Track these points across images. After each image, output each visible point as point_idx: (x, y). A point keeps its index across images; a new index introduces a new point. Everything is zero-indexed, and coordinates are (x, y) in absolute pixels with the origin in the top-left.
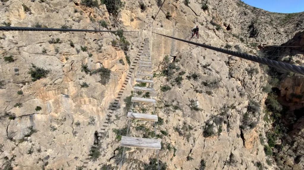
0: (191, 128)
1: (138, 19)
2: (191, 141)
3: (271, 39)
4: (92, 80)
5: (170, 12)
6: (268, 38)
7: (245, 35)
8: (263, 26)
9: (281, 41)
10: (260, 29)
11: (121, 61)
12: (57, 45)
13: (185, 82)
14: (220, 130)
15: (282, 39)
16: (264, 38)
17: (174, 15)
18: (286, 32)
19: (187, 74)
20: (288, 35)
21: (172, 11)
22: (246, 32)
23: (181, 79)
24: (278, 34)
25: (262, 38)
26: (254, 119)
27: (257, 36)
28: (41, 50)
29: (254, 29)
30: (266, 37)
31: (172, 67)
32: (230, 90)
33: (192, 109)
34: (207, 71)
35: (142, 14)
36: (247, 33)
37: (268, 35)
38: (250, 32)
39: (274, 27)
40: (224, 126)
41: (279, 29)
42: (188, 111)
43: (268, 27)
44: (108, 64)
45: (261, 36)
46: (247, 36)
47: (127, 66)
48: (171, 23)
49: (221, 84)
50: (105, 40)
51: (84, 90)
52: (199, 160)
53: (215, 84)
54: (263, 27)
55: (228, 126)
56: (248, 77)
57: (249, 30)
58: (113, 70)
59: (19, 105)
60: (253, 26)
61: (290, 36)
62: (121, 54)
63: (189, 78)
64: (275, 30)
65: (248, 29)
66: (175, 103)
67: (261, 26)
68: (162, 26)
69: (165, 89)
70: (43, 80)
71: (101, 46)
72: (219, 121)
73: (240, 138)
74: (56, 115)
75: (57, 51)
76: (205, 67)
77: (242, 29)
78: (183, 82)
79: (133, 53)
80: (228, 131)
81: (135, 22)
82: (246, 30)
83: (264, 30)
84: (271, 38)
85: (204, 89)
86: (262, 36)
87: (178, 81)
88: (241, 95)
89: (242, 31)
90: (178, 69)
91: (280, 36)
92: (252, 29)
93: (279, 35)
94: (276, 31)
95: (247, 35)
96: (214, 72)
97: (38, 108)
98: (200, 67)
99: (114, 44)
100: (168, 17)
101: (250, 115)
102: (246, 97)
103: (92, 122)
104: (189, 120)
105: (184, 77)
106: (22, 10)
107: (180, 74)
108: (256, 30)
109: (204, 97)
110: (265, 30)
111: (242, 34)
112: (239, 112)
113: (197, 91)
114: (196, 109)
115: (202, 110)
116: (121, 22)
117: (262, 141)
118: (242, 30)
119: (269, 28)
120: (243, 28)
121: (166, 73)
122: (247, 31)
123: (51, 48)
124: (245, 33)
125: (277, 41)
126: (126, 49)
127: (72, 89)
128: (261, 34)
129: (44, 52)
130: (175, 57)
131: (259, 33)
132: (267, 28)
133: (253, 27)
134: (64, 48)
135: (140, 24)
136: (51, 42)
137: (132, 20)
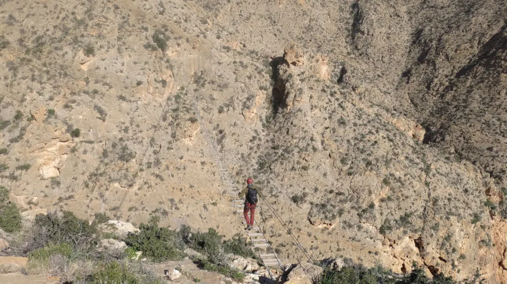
0: (211, 109)
1: (176, 51)
2: (211, 114)
3: (383, 26)
4: (160, 85)
5: (195, 44)
6: (379, 25)
7: (345, 21)
8: (371, 4)
9: (399, 28)
10: (367, 9)
11: (170, 76)
12: (144, 71)
13: (207, 85)
14: (228, 110)
15: (401, 26)
16: (372, 25)
17: (197, 45)
18: (409, 13)
19: (208, 81)
20: (411, 18)
21: (196, 43)
22: (348, 16)
23: (205, 84)
24: (396, 17)
25: (369, 26)
26: (250, 104)
27: (362, 23)
28: (137, 73)
29: (359, 10)
30: (375, 24)
31: (200, 78)
32: (236, 89)
33: (211, 99)
34: (220, 78)
35: (178, 48)
36: (350, 18)
37: (379, 19)
38: (353, 15)
39: (391, 5)
40: (231, 108)
41: (397, 9)
42: (209, 100)
43: (379, 5)
44: (165, 77)
45: (367, 23)
46: (349, 23)
47: (173, 79)
48: (196, 51)
49: (230, 85)
50: (163, 66)
51: (157, 90)
52: (216, 124)
53: (226, 86)
54: (372, 6)
55: (234, 108)
56: (247, 80)
57: (352, 12)
58: (167, 80)
59: (133, 96)
60: (358, 4)
61: (414, 19)
62: (170, 72)
63: (209, 83)
64: (392, 10)
65: (351, 9)
66: (201, 97)
67: (369, 4)
68: (190, 54)
69: (196, 90)
70: (142, 86)
71: (162, 69)
72: (227, 106)
73: (241, 115)
74: (146, 102)
75: (144, 73)
76: (220, 76)
77: (341, 10)
78: (205, 86)
79: (175, 71)
80: (234, 111)
81: (175, 53)
82: (348, 11)
83: (373, 12)
84: (383, 24)
85: (219, 89)
86: (369, 22)
87: (203, 85)
88: (243, 92)
89: (341, 15)
90: (203, 79)
91: (399, 21)
92: (356, 10)
93: (397, 19)
94: (394, 12)
95: (350, 21)
96: (225, 79)
97: (140, 98)
98: (216, 77)
99: (167, 67)
100: (194, 48)
101: (248, 103)
102: (246, 93)
103: (161, 106)
104: (210, 105)
105: (206, 83)
106: (128, 56)
107: (204, 81)
108: (361, 12)
109: (218, 93)
110: (375, 11)
111: (341, 19)
112: (240, 101)
113: (214, 90)
114: (214, 99)
115: (217, 100)
116: (167, 54)
117: (261, 120)
118: (341, 13)
119: (381, 8)
120: (343, 9)
121: (196, 82)
122: (350, 14)
123: (142, 72)
124: (346, 18)
125: (392, 29)
126: (172, 70)
127: (151, 90)
128: (368, 19)
129: (139, 74)
130: (202, 72)
131: (365, 18)
132: (379, 8)
133: (358, 7)
134: (147, 71)
135: (178, 54)
136: (141, 69)
137: (173, 52)
